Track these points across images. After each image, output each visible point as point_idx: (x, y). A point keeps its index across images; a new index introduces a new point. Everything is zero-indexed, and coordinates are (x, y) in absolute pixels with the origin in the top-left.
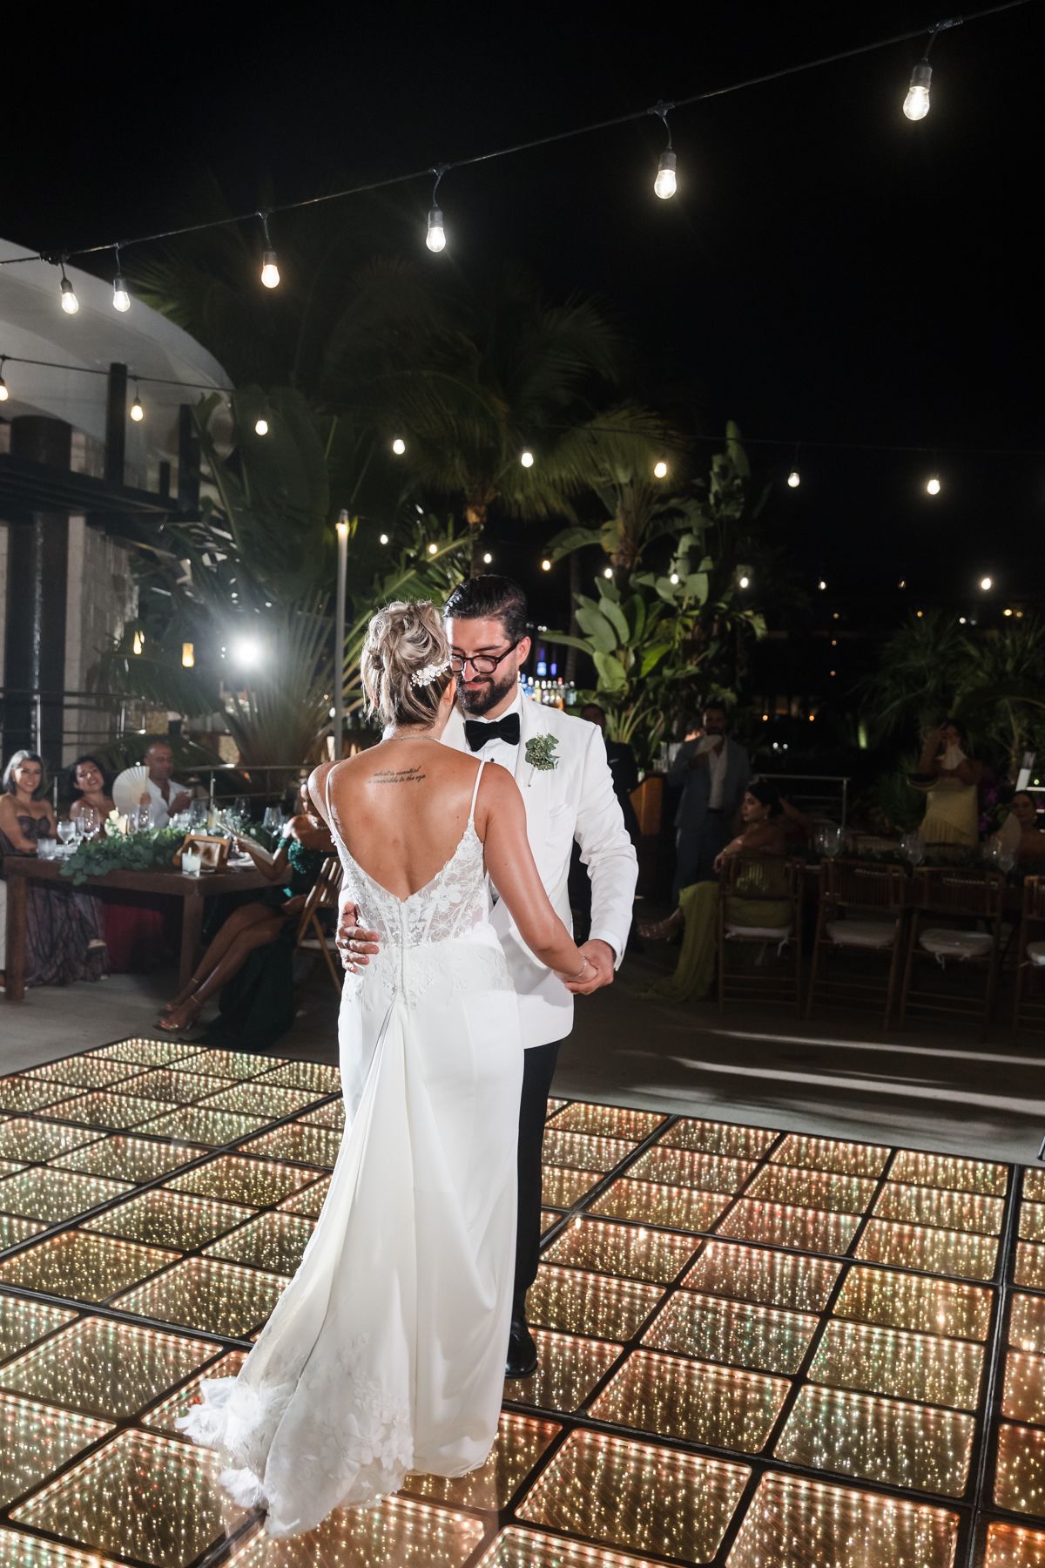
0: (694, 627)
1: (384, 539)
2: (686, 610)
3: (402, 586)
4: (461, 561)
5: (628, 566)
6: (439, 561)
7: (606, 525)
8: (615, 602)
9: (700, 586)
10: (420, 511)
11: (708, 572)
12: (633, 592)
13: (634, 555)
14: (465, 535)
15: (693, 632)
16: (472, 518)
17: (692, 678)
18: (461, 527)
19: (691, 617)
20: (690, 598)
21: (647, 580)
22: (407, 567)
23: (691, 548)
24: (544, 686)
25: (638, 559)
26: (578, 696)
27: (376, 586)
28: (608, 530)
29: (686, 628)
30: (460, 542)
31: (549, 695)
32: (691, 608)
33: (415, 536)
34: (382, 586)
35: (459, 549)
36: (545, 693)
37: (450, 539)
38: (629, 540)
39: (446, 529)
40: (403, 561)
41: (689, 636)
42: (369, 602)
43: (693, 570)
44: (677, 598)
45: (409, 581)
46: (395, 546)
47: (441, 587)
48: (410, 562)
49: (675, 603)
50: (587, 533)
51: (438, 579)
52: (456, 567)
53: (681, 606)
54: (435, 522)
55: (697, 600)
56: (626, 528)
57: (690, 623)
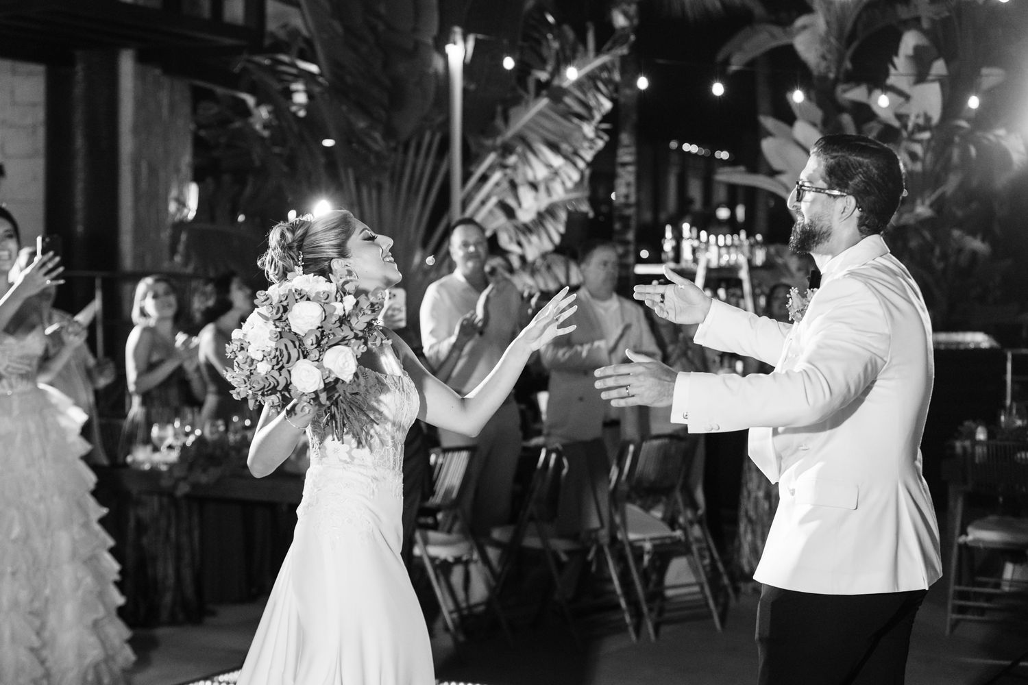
0: (925, 153)
1: (509, 63)
2: (912, 133)
3: (533, 120)
4: (607, 82)
5: (832, 76)
6: (579, 84)
7: (800, 22)
8: (814, 125)
9: (929, 99)
10: (550, 19)
11: (941, 80)
12: (841, 109)
13: (840, 61)
14: (609, 50)
15: (923, 161)
16: (620, 20)
17: (924, 223)
18: (607, 37)
19: (920, 141)
20: (918, 116)
21: (857, 94)
22: (538, 95)
23: (917, 49)
24: (721, 242)
25: (848, 65)
26: (768, 255)
27: (499, 122)
28: (804, 27)
29: (913, 156)
30: (604, 59)
31: (729, 253)
32: (919, 128)
33: (545, 52)
34: (506, 119)
35: (604, 67)
36: (723, 251)
37: (591, 53)
38: (833, 40)
39: (584, 42)
40: (532, 86)
41: (918, 167)
42: (489, 142)
43: (921, 77)
44: (900, 117)
45: (541, 113)
46: (523, 70)
47: (580, 117)
48: (542, 88)
49: (896, 124)
50: (776, 30)
51: (578, 108)
52: (598, 90)
53: (905, 126)
54: (570, 34)
55: (928, 119)
56: (828, 23)
57: (918, 149)
